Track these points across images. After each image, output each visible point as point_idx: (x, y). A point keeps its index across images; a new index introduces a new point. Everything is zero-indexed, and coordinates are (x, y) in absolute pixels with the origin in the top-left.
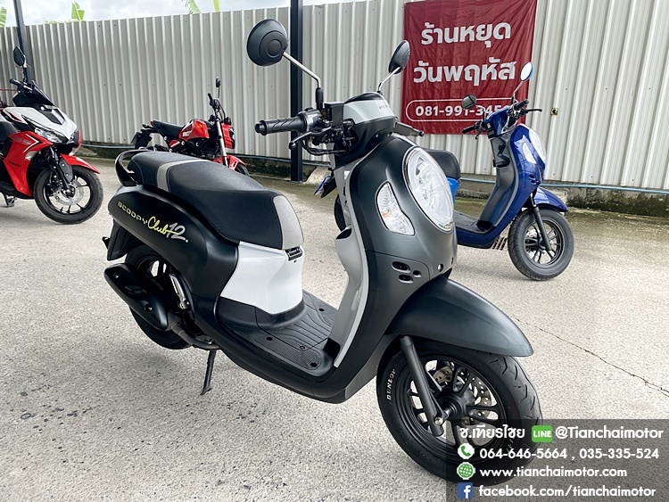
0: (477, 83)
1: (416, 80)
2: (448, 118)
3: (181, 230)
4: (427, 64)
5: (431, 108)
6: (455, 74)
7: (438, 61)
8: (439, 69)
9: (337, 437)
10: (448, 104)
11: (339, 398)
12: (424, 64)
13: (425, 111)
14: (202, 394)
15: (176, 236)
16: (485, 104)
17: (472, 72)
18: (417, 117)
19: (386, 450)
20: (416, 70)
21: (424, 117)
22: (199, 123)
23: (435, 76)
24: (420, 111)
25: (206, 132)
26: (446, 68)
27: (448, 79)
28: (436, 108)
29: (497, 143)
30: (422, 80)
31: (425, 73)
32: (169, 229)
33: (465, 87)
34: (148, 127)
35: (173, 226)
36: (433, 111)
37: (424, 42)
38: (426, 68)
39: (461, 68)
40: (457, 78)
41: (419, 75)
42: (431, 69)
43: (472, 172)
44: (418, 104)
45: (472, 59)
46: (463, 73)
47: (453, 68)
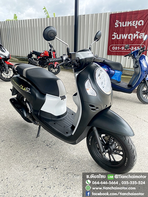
0: (132, 40)
1: (113, 39)
2: (122, 50)
3: (29, 89)
4: (116, 33)
5: (117, 47)
6: (125, 37)
7: (120, 33)
8: (120, 35)
9: (75, 154)
10: (122, 46)
11: (75, 143)
12: (115, 34)
13: (115, 48)
14: (37, 137)
15: (28, 91)
16: (134, 46)
17: (131, 36)
18: (112, 50)
19: (89, 159)
20: (113, 35)
21: (115, 50)
22: (46, 51)
23: (119, 37)
24: (113, 48)
25: (48, 54)
26: (122, 35)
27: (123, 38)
28: (119, 47)
29: (135, 61)
30: (114, 38)
31: (115, 36)
32: (25, 89)
33: (128, 41)
34: (32, 52)
35: (27, 88)
36: (118, 48)
37: (115, 27)
38: (116, 35)
39: (127, 35)
40: (125, 38)
41: (114, 37)
42: (117, 35)
43: (129, 67)
44: (113, 46)
45: (131, 32)
46: (128, 36)
47: (125, 35)
